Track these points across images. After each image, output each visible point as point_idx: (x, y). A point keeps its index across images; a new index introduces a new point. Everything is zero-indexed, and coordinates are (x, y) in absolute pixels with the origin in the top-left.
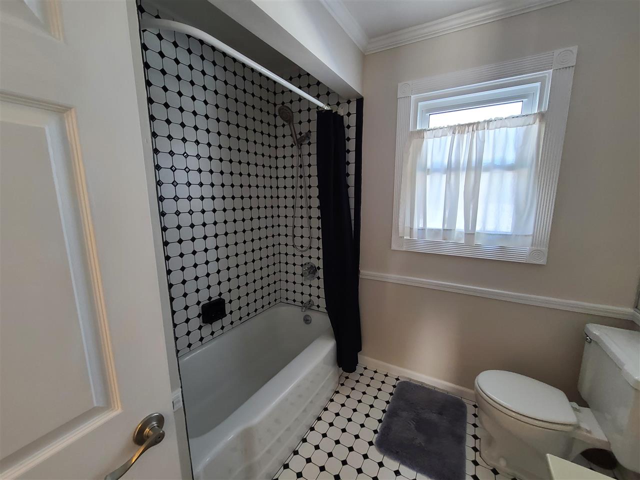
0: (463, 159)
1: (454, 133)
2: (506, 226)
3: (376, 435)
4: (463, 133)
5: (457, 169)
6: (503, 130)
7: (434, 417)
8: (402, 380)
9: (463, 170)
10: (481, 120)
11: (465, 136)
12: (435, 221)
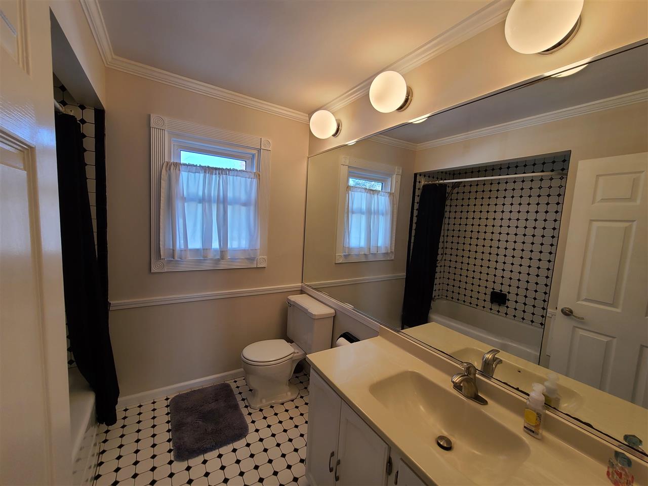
0: (214, 193)
1: (205, 172)
2: (244, 244)
3: (172, 453)
4: (212, 174)
5: (210, 201)
6: (239, 178)
7: (213, 406)
8: (171, 397)
9: (214, 202)
10: (224, 168)
11: (214, 176)
12: (195, 243)
